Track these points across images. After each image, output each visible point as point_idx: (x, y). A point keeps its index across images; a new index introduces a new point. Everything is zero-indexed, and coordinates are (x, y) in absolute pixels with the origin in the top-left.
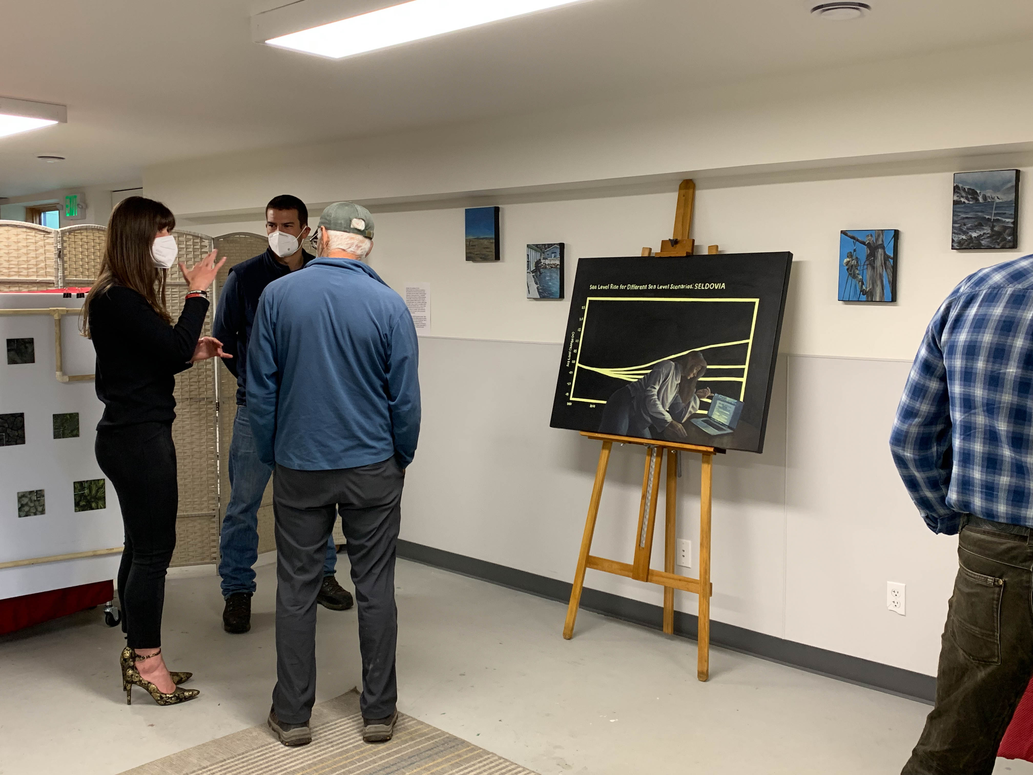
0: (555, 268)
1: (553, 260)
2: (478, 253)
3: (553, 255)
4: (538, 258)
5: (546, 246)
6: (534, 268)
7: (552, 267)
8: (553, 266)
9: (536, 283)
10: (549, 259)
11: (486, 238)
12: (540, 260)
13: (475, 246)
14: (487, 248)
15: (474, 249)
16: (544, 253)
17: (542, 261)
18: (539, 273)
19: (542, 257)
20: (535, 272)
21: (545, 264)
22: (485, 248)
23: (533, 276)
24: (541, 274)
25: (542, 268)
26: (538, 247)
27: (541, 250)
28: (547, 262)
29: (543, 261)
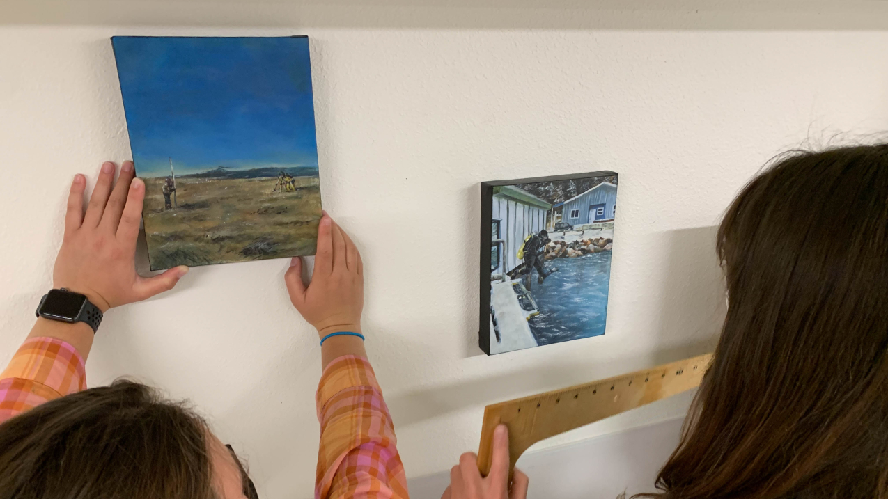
0: (596, 251)
1: (591, 228)
2: (223, 233)
3: (593, 213)
4: (535, 230)
5: (572, 187)
6: (519, 262)
7: (585, 252)
8: (592, 247)
9: (527, 306)
10: (576, 227)
11: (270, 173)
12: (544, 233)
13: (203, 205)
14: (283, 211)
15: (199, 219)
16: (560, 210)
17: (550, 236)
18: (537, 275)
19: (554, 222)
20: (522, 273)
21: (563, 244)
22: (265, 212)
23: (514, 286)
24: (544, 275)
25: (552, 258)
26: (538, 194)
27: (551, 201)
28: (570, 237)
29: (554, 236)
